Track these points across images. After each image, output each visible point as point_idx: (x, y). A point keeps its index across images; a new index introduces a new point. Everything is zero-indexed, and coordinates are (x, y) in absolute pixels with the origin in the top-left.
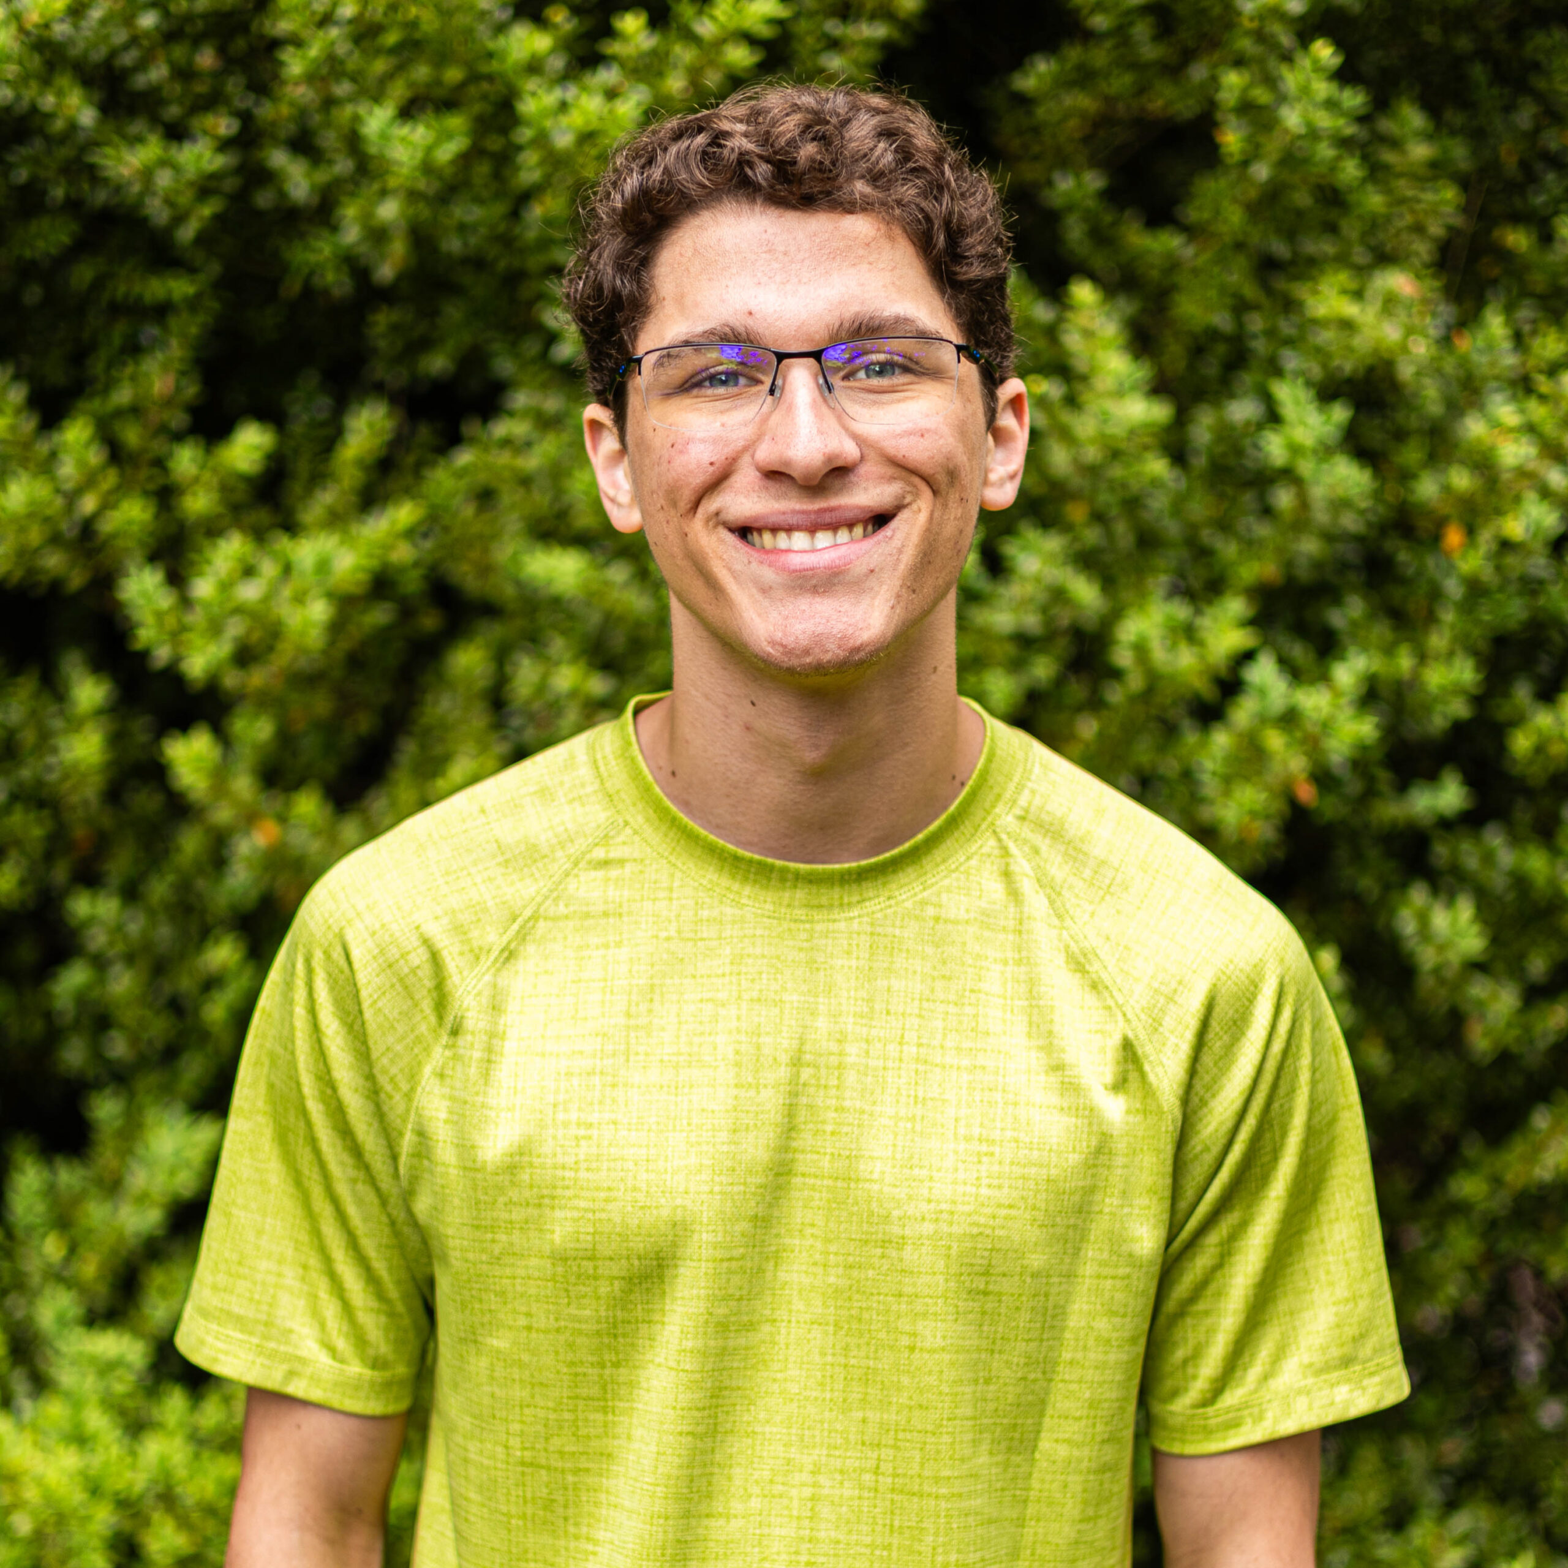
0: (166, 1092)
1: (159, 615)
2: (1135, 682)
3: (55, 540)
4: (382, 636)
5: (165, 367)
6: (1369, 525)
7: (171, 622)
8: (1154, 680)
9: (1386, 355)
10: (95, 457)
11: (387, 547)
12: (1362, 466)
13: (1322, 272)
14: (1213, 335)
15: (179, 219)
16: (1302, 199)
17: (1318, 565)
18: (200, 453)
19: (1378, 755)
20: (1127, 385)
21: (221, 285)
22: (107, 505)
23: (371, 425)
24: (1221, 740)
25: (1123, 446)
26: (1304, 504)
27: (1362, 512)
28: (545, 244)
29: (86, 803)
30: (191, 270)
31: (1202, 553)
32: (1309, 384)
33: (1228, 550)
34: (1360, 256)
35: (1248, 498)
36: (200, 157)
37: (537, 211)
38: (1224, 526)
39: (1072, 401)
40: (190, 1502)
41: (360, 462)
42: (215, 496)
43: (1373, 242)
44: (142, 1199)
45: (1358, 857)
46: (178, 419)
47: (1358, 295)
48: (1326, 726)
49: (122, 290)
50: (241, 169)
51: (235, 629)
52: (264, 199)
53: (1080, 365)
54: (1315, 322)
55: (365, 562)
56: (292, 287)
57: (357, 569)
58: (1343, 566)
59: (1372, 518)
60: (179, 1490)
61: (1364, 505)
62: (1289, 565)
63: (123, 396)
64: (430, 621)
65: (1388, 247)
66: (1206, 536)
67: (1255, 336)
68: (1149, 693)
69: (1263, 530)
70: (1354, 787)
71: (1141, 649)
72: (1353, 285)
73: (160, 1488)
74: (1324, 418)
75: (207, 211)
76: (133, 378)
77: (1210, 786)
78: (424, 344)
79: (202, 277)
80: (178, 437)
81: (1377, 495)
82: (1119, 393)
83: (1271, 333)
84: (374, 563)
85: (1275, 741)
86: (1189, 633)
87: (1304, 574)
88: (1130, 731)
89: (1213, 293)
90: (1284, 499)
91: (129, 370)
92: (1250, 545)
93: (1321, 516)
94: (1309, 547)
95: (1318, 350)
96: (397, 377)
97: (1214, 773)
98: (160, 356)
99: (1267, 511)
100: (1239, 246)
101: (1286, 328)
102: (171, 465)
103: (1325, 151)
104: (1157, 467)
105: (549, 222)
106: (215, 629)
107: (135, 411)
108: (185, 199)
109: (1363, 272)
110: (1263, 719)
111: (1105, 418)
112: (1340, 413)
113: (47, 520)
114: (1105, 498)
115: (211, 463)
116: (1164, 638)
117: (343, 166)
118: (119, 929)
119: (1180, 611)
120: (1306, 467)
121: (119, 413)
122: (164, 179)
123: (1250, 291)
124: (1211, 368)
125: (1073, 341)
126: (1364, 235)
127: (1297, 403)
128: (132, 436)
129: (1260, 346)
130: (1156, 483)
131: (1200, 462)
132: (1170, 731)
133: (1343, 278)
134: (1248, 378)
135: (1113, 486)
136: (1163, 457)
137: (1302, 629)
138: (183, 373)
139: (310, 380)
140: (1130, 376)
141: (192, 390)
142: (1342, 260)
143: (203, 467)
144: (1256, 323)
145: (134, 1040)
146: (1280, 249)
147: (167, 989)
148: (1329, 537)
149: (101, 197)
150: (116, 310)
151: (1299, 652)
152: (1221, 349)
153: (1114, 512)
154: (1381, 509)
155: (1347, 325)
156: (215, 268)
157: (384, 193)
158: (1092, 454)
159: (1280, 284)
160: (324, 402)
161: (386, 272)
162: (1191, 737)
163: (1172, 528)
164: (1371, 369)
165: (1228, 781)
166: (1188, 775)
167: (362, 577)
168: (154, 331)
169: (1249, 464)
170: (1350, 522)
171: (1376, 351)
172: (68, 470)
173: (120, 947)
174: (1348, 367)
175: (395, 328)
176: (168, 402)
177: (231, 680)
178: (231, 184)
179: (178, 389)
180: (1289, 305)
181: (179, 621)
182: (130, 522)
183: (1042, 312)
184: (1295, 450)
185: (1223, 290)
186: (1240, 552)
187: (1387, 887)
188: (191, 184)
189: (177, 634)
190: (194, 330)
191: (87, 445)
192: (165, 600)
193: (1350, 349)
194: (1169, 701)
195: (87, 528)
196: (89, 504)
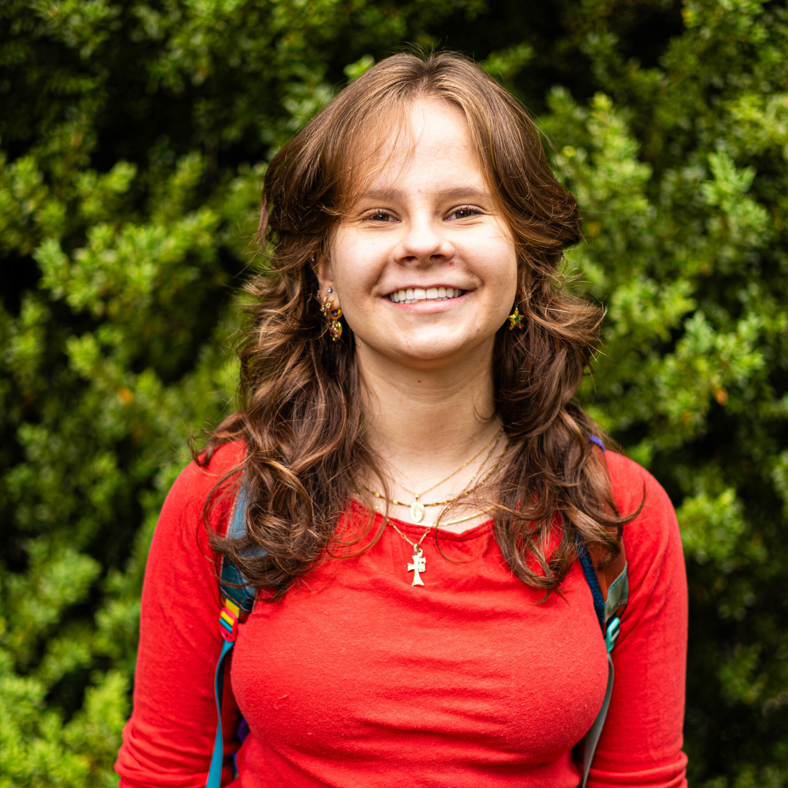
0: (70, 540)
1: (57, 269)
2: (622, 328)
3: (13, 225)
4: (192, 286)
5: (78, 130)
6: (764, 242)
7: (63, 273)
8: (633, 328)
9: (778, 142)
10: (35, 179)
11: (195, 236)
12: (762, 208)
13: (742, 95)
14: (678, 129)
15: (83, 43)
16: (731, 50)
17: (733, 264)
18: (94, 179)
19: (763, 376)
20: (623, 155)
21: (110, 83)
22: (41, 206)
23: (191, 166)
24: (671, 363)
25: (619, 189)
26: (726, 227)
27: (760, 234)
28: (289, 63)
29: (27, 376)
30: (93, 75)
31: (665, 255)
32: (730, 158)
33: (681, 254)
34: (765, 87)
35: (695, 225)
36: (96, 8)
37: (285, 44)
38: (679, 240)
39: (591, 163)
40: (58, 780)
41: (183, 187)
42: (99, 203)
43: (773, 78)
44: (47, 602)
45: (751, 435)
46: (84, 159)
47: (763, 108)
48: (732, 357)
49: (54, 85)
50: (121, 17)
51: (100, 278)
52: (136, 36)
53: (597, 143)
54: (737, 122)
55: (181, 244)
56: (152, 88)
57: (177, 247)
58: (749, 266)
59: (766, 238)
60: (52, 773)
61: (761, 230)
62: (716, 263)
63: (55, 146)
64: (221, 280)
65: (781, 83)
66: (669, 245)
67: (701, 132)
68: (630, 334)
69: (702, 243)
70: (750, 394)
71: (626, 310)
72: (759, 103)
73: (40, 772)
74: (738, 177)
75: (98, 40)
76: (61, 136)
77: (664, 391)
78: (227, 122)
79: (99, 79)
80: (83, 169)
81: (769, 225)
82: (619, 160)
83: (711, 130)
84: (186, 245)
85: (702, 365)
86: (656, 301)
87: (725, 269)
88: (618, 358)
89: (678, 106)
90: (715, 225)
91: (58, 131)
92: (694, 252)
93: (735, 235)
94: (729, 253)
95: (738, 139)
96: (211, 142)
97: (666, 384)
98: (75, 124)
99: (705, 233)
100: (694, 78)
101: (720, 127)
102: (78, 185)
103: (745, 22)
104: (641, 203)
105: (291, 50)
106: (89, 278)
107: (62, 154)
108: (87, 32)
109: (765, 96)
110: (696, 354)
111: (610, 172)
112: (749, 174)
113: (6, 214)
114: (609, 221)
115: (100, 184)
116: (640, 303)
117: (175, 16)
118: (47, 447)
119: (651, 288)
120: (726, 206)
121: (53, 156)
122: (76, 21)
123: (700, 105)
124: (676, 150)
125: (594, 129)
126: (767, 74)
127: (724, 168)
128: (59, 169)
129: (705, 137)
130: (638, 213)
131: (667, 202)
132: (643, 358)
133: (755, 98)
134: (696, 156)
135: (614, 213)
136: (644, 198)
137: (723, 302)
138: (88, 134)
139: (165, 142)
140: (626, 149)
141: (92, 144)
142: (754, 88)
143: (94, 187)
144: (703, 123)
145: (53, 510)
146: (717, 81)
147: (73, 482)
148: (740, 248)
149: (41, 31)
150: (52, 96)
151: (721, 315)
152: (682, 139)
153: (614, 229)
154: (772, 233)
155: (755, 125)
156: (105, 74)
157: (195, 30)
158: (602, 194)
159: (717, 102)
160: (171, 153)
161: (199, 78)
162: (654, 361)
163: (648, 240)
164: (768, 151)
165: (675, 388)
166: (652, 384)
167: (179, 252)
168: (74, 110)
169: (695, 204)
170: (753, 240)
171: (772, 139)
172: (20, 187)
173: (47, 458)
174: (754, 148)
175: (209, 112)
176: (79, 150)
177: (97, 308)
178: (115, 26)
179: (84, 142)
180: (722, 114)
181: (68, 272)
182: (51, 217)
183: (579, 114)
184: (722, 195)
185: (684, 104)
186: (688, 256)
187: (768, 453)
188: (92, 24)
189: (66, 281)
190: (94, 109)
191: (31, 172)
192: (60, 260)
193: (757, 139)
194: (640, 340)
195: (31, 220)
196: (31, 206)
